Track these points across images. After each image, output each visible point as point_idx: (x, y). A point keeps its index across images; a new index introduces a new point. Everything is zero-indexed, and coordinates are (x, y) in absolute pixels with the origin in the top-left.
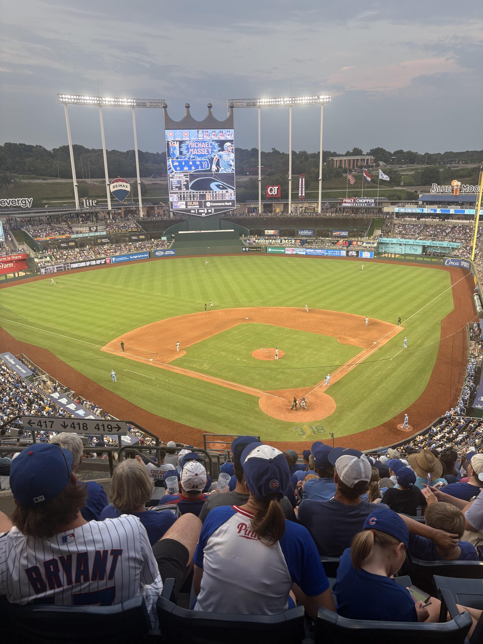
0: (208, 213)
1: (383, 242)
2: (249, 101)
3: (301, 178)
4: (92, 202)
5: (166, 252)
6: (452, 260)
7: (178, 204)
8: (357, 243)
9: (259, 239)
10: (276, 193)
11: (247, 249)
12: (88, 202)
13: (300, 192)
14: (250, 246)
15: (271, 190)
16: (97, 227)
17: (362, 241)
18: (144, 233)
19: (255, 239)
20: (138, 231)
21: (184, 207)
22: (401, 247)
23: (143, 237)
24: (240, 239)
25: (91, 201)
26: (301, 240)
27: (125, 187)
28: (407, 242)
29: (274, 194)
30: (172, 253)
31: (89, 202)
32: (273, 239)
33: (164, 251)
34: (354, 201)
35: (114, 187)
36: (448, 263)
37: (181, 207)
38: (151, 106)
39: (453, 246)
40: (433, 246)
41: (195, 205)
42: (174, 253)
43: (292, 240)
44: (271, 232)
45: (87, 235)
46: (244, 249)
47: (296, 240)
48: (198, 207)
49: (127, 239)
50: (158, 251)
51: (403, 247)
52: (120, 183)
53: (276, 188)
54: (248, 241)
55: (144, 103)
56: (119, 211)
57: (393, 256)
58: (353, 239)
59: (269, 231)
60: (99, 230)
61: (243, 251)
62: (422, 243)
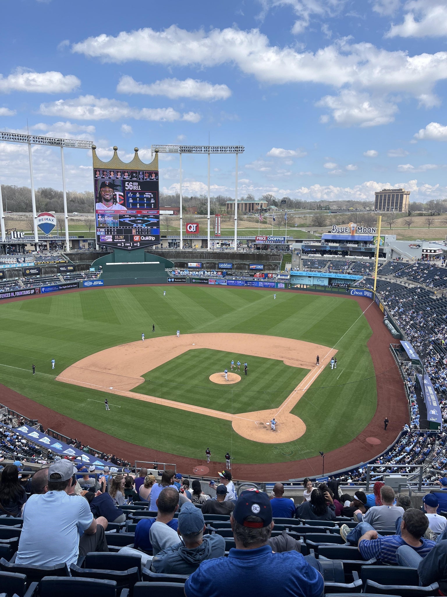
0: (133, 246)
1: (294, 274)
2: (171, 147)
3: (217, 217)
4: (20, 234)
5: (95, 282)
6: (357, 291)
7: (105, 238)
8: (272, 275)
9: (183, 271)
10: (195, 230)
11: (173, 280)
12: (15, 234)
13: (216, 230)
14: (175, 277)
15: (190, 227)
16: (24, 258)
17: (277, 274)
18: (72, 264)
19: (179, 271)
20: (65, 262)
21: (111, 240)
22: (310, 279)
23: (72, 268)
24: (166, 270)
25: (18, 233)
26: (222, 272)
27: (51, 220)
28: (315, 275)
29: (193, 231)
30: (100, 283)
31: (17, 234)
32: (197, 271)
33: (93, 281)
34: (266, 239)
35: (40, 221)
36: (353, 293)
37: (107, 241)
38: (79, 147)
39: (355, 278)
40: (338, 279)
41: (121, 239)
42: (102, 283)
43: (213, 272)
44: (194, 265)
45: (14, 266)
46: (170, 280)
47: (217, 272)
48: (125, 240)
49: (56, 269)
50: (86, 281)
51: (312, 279)
52: (46, 217)
53: (195, 225)
54: (173, 273)
55: (73, 144)
56: (45, 243)
57: (305, 287)
58: (268, 272)
59: (192, 264)
60: (27, 261)
61: (168, 281)
62: (328, 276)
